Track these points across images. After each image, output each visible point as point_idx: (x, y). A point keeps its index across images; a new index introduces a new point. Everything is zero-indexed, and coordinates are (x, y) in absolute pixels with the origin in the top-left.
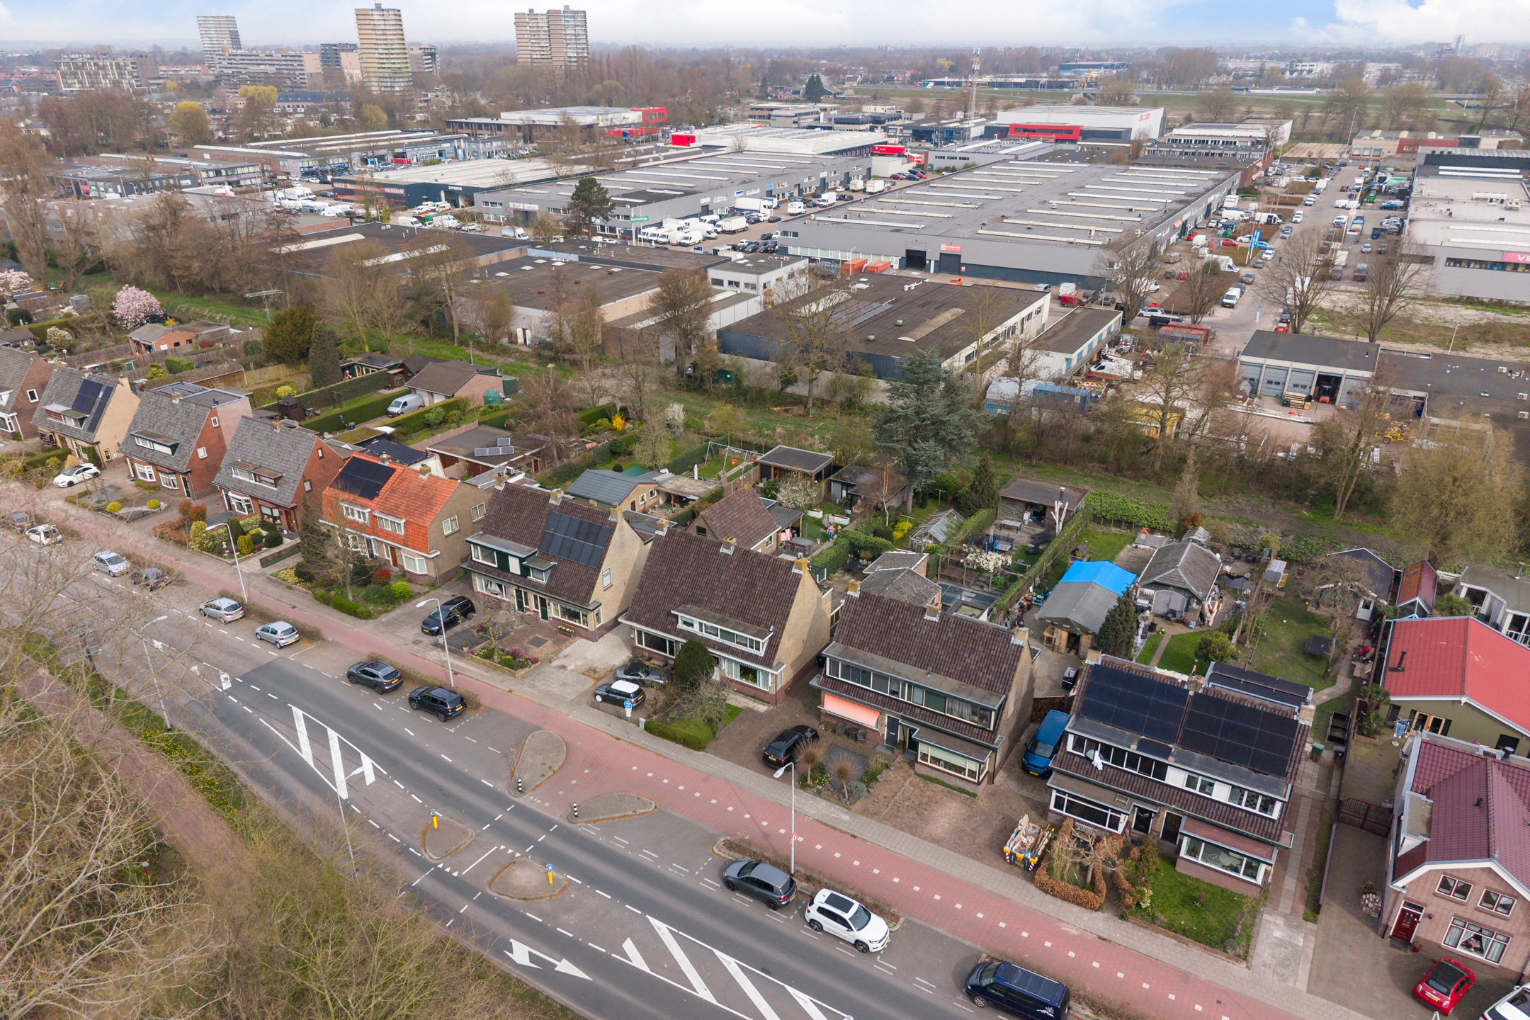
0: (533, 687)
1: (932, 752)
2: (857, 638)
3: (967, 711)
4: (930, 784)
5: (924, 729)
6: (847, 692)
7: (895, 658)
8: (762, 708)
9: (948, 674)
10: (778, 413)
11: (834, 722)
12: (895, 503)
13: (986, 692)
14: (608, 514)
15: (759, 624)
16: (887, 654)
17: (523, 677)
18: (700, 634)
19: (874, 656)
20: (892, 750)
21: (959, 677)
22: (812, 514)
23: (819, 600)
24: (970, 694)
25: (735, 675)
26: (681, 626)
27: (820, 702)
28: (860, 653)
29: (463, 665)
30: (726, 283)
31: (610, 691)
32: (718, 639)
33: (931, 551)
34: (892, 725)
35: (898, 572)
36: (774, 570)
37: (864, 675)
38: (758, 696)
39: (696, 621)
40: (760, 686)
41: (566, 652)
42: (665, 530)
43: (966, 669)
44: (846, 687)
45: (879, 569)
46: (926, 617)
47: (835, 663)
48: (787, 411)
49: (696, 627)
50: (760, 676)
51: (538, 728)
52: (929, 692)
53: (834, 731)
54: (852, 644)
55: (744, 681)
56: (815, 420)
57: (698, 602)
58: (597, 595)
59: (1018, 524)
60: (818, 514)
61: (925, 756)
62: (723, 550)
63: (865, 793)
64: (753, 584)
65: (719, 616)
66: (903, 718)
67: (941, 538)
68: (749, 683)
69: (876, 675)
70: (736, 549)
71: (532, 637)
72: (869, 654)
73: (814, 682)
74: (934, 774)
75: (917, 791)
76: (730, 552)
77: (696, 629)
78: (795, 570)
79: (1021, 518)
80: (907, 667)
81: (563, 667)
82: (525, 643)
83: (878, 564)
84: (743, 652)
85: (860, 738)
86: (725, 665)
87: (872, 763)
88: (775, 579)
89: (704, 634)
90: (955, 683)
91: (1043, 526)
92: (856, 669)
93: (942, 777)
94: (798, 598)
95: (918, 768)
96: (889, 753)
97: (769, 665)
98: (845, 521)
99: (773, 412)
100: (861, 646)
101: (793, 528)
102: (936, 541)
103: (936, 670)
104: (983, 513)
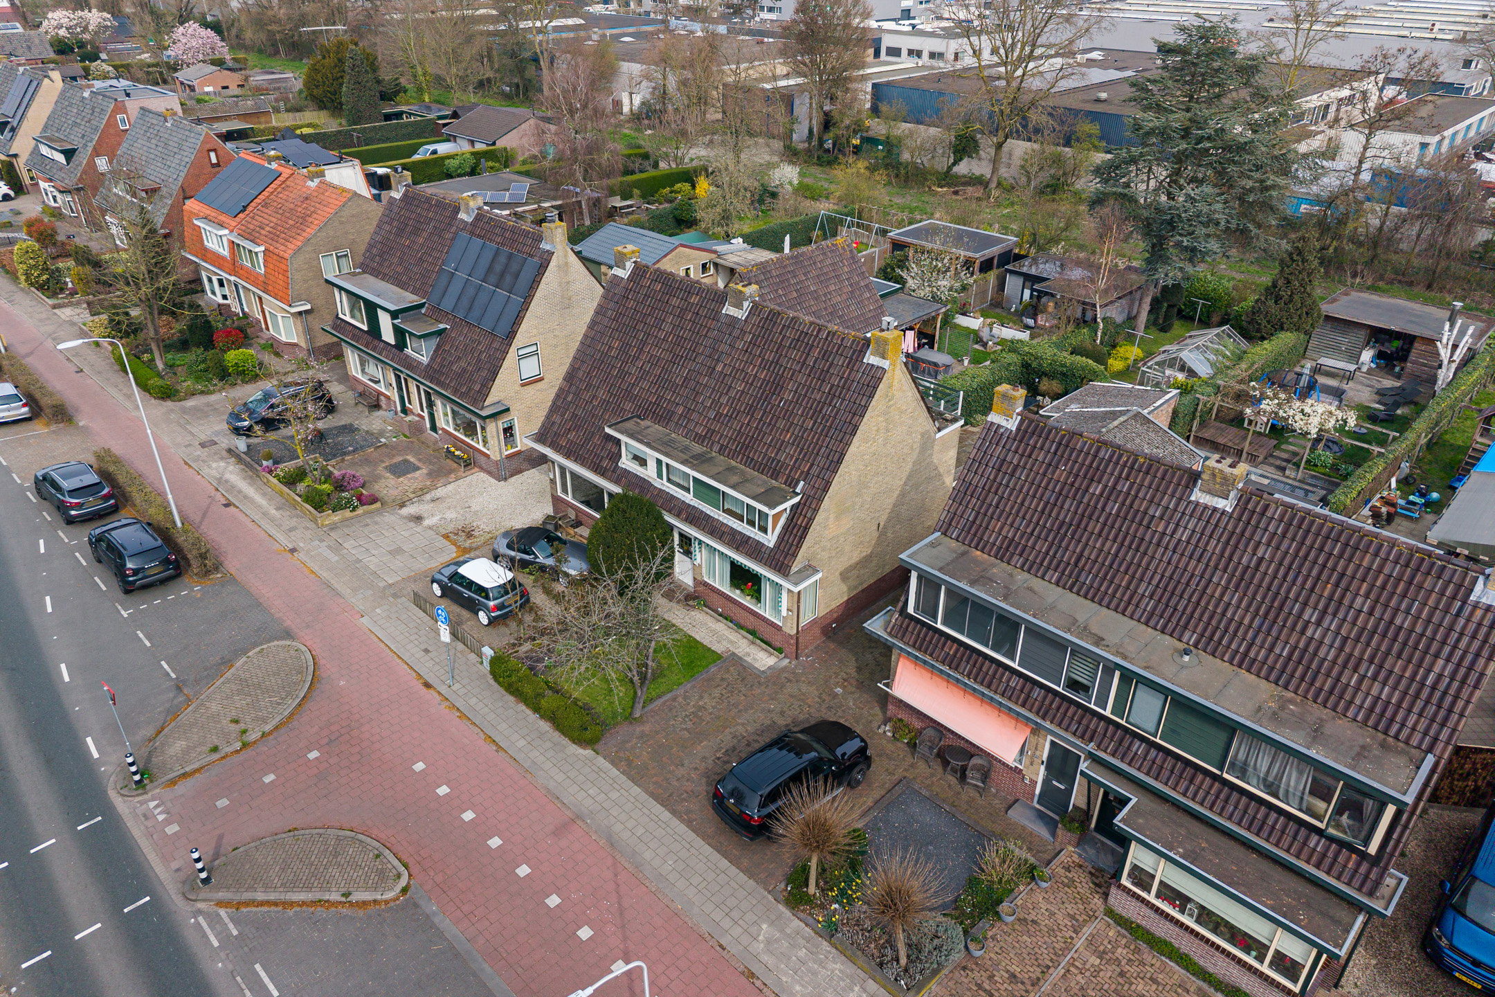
0: (337, 547)
1: (1164, 872)
2: (998, 531)
3: (1296, 780)
4: (1148, 955)
5: (1150, 804)
6: (953, 663)
7: (1091, 595)
8: (763, 660)
9: (1244, 662)
10: (943, 195)
11: (917, 724)
12: (1116, 313)
13: (1366, 737)
14: (540, 239)
15: (775, 476)
16: (1071, 583)
17: (333, 527)
18: (657, 483)
19: (1037, 583)
20: (1052, 825)
21: (1278, 675)
22: (962, 320)
23: (927, 443)
24: (1317, 735)
25: (720, 581)
26: (626, 463)
27: (887, 673)
28: (999, 569)
29: (250, 491)
30: (904, 53)
31: (457, 577)
32: (688, 498)
33: (1185, 390)
34: (1062, 764)
35: (1114, 415)
36: (825, 355)
37: (1006, 629)
38: (761, 633)
39: (651, 455)
40: (765, 610)
41: (440, 492)
42: (629, 265)
43: (1305, 655)
44: (951, 649)
45: (1075, 408)
46: (1198, 496)
47: (930, 585)
48: (956, 193)
49: (652, 465)
50: (767, 591)
51: (288, 634)
52: (1180, 704)
53: (913, 746)
54: (981, 545)
55: (736, 595)
56: (998, 204)
57: (663, 418)
58: (503, 389)
59: (1352, 367)
60: (973, 322)
61: (1142, 878)
62: (729, 310)
63: (958, 956)
64: (776, 386)
65: (697, 448)
66: (1091, 756)
67: (1204, 370)
68: (747, 601)
69: (1034, 632)
70: (755, 307)
71: (399, 459)
72: (1021, 576)
73: (876, 625)
74: (1162, 930)
75: (1108, 973)
76: (741, 314)
77: (650, 473)
78: (871, 359)
79: (1355, 358)
80: (1126, 624)
81: (418, 519)
82: (380, 469)
83: (1072, 401)
84: (734, 532)
85: (973, 778)
86: (700, 556)
87: (991, 856)
88: (823, 376)
89: (663, 485)
90: (1265, 690)
91: (1398, 377)
92: (982, 610)
93: (1185, 944)
94: (870, 423)
95: (1117, 900)
96: (1044, 832)
97: (782, 568)
98: (1024, 336)
99: (936, 194)
100: (1003, 554)
101: (921, 334)
102: (1192, 373)
103: (1210, 644)
104: (1286, 339)
